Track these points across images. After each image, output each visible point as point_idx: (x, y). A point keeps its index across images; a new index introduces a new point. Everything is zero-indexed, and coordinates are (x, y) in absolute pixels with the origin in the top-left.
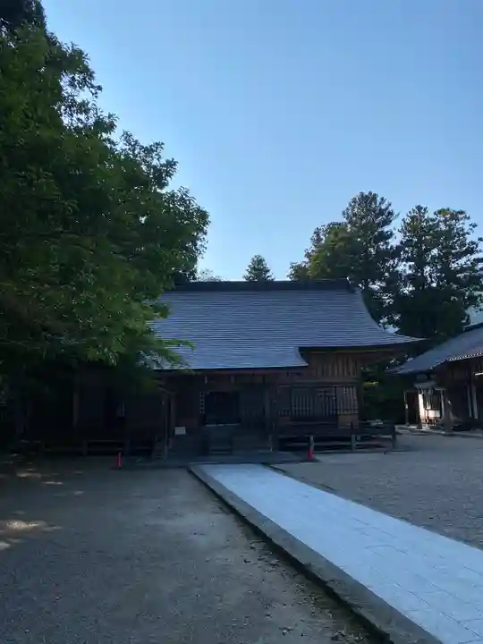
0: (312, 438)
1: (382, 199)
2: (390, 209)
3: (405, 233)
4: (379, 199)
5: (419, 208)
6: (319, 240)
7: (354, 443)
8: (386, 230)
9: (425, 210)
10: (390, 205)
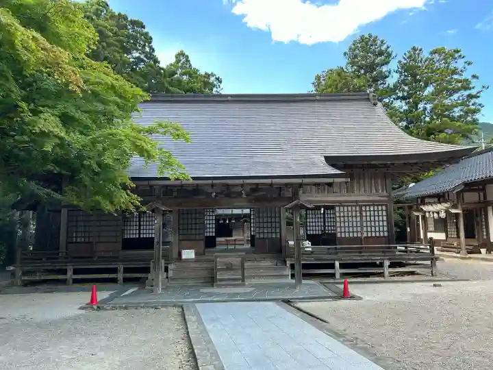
0: (337, 264)
1: (382, 42)
2: (390, 50)
3: (401, 73)
4: (379, 43)
5: (414, 49)
6: (319, 83)
7: (387, 271)
8: (384, 70)
9: (421, 50)
10: (388, 47)
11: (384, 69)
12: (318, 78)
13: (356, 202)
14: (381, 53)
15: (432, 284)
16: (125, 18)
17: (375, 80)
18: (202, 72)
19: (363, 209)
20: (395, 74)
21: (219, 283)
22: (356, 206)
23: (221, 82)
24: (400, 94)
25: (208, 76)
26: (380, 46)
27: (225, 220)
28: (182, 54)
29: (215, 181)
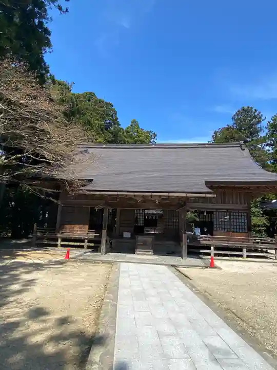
1: (255, 110)
2: (260, 115)
3: (270, 129)
4: (253, 111)
6: (216, 136)
7: (245, 254)
10: (259, 113)
11: (258, 126)
12: (216, 133)
13: (227, 209)
14: (255, 117)
15: (272, 264)
16: (103, 102)
17: (251, 134)
18: (145, 130)
19: (232, 214)
20: (265, 129)
21: (138, 252)
22: (227, 212)
23: (156, 136)
24: (269, 142)
25: (148, 132)
26: (254, 113)
27: (152, 217)
28: (134, 122)
29: (135, 194)
